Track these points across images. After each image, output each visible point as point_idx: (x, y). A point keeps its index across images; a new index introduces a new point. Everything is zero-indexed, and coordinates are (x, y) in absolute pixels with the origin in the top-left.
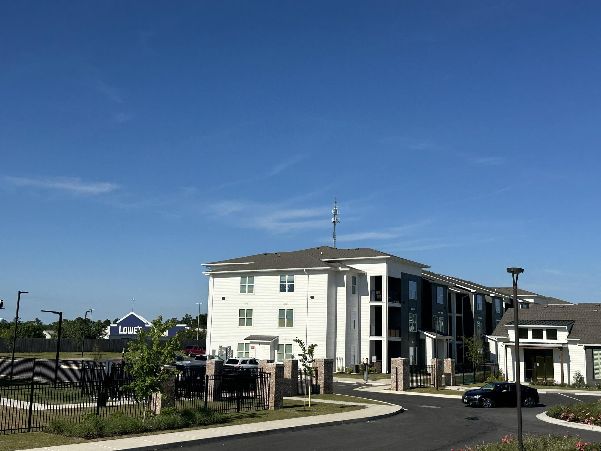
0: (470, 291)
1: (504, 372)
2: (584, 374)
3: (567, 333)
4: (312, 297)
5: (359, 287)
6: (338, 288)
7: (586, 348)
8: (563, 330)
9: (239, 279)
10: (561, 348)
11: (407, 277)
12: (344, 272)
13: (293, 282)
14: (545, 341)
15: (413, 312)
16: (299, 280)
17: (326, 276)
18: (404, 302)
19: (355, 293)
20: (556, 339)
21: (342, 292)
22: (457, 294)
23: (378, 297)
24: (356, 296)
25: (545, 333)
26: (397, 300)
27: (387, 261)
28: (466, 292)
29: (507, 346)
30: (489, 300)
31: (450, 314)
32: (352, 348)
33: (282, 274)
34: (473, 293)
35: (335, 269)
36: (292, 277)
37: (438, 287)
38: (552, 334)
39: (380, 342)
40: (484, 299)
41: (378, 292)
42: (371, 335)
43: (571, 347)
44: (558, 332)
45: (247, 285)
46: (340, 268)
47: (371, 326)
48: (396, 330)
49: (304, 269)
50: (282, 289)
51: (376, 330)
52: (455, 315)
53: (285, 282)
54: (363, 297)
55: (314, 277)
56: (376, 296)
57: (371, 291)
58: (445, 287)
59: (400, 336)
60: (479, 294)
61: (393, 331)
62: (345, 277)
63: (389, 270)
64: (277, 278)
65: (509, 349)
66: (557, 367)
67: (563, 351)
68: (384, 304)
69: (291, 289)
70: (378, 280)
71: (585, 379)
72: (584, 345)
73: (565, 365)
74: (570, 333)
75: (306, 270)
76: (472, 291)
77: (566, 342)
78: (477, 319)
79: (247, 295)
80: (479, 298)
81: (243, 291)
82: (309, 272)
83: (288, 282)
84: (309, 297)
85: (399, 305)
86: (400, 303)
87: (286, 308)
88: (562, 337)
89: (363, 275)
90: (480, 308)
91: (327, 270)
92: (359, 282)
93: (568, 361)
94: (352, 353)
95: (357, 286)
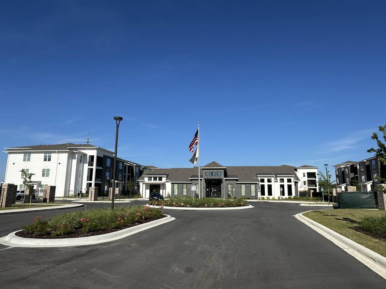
0: (134, 165)
1: (141, 194)
2: (170, 193)
3: (166, 178)
4: (60, 163)
5: (83, 160)
6: (73, 160)
7: (172, 183)
8: (164, 177)
9: (23, 155)
10: (163, 184)
11: (106, 157)
12: (76, 153)
13: (51, 156)
14: (158, 182)
15: (108, 171)
16: (54, 156)
17: (67, 154)
18: (104, 167)
19: (81, 162)
20: (162, 180)
21: (75, 162)
22: (128, 166)
23: (92, 164)
24: (81, 165)
25: (158, 178)
26: (101, 166)
27: (97, 149)
28: (133, 165)
29: (143, 184)
30: (141, 169)
31: (125, 174)
32: (78, 186)
33: (45, 153)
34: (135, 166)
35: (72, 151)
36: (50, 154)
37: (120, 162)
38: (160, 179)
39: (91, 183)
40: (139, 169)
41: (92, 162)
42: (87, 180)
43: (167, 184)
44: (162, 178)
45: (27, 158)
46: (74, 151)
47: (87, 176)
48: (99, 179)
49: (56, 151)
50: (45, 160)
51: (90, 178)
52: (127, 174)
53: (47, 157)
54: (85, 165)
55: (61, 155)
56: (91, 164)
57: (89, 162)
58: (123, 163)
59: (101, 181)
60: (137, 166)
61: (98, 179)
62: (77, 155)
63: (98, 153)
64: (43, 155)
65: (144, 185)
66: (161, 191)
67: (164, 185)
68: (94, 167)
69: (49, 160)
70: (92, 157)
71: (171, 195)
72: (171, 182)
73: (164, 190)
74: (167, 178)
75: (57, 151)
76: (135, 165)
77: (165, 182)
78: (136, 176)
79: (26, 162)
80: (137, 168)
81: (24, 160)
82: (59, 152)
83: (48, 156)
84: (58, 164)
85: (102, 168)
86: (102, 167)
87: (46, 168)
88: (164, 180)
89: (85, 155)
90: (137, 172)
91: (68, 151)
92: (84, 158)
93: (165, 189)
94: (78, 188)
95: (82, 159)
